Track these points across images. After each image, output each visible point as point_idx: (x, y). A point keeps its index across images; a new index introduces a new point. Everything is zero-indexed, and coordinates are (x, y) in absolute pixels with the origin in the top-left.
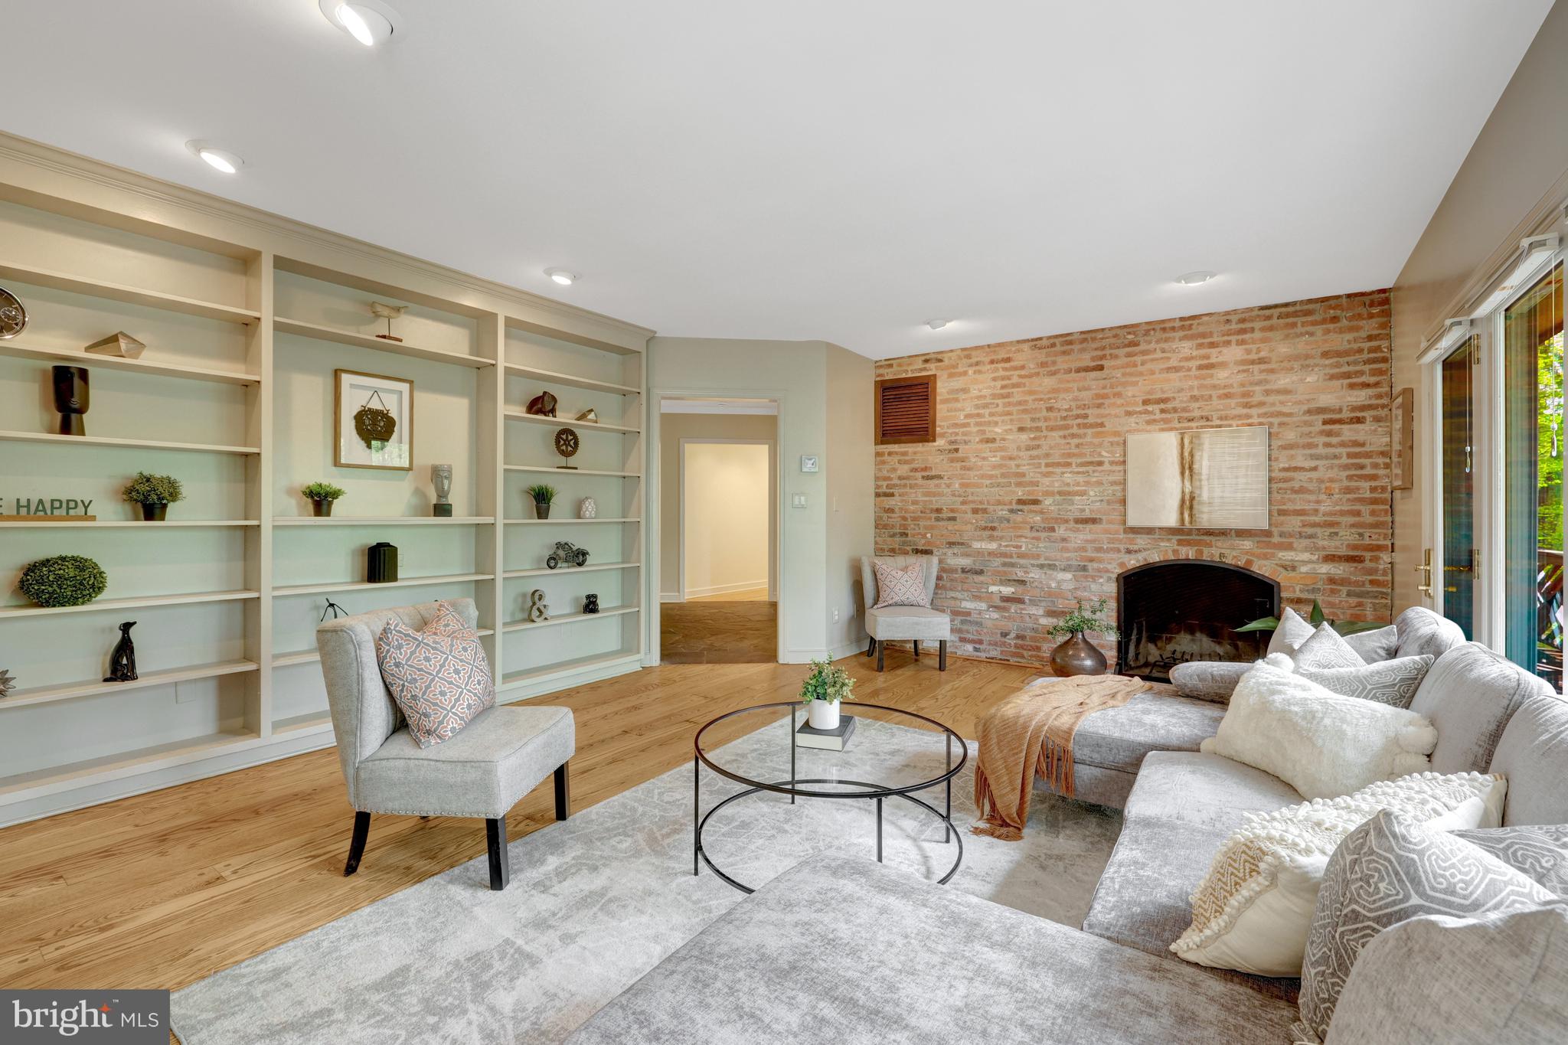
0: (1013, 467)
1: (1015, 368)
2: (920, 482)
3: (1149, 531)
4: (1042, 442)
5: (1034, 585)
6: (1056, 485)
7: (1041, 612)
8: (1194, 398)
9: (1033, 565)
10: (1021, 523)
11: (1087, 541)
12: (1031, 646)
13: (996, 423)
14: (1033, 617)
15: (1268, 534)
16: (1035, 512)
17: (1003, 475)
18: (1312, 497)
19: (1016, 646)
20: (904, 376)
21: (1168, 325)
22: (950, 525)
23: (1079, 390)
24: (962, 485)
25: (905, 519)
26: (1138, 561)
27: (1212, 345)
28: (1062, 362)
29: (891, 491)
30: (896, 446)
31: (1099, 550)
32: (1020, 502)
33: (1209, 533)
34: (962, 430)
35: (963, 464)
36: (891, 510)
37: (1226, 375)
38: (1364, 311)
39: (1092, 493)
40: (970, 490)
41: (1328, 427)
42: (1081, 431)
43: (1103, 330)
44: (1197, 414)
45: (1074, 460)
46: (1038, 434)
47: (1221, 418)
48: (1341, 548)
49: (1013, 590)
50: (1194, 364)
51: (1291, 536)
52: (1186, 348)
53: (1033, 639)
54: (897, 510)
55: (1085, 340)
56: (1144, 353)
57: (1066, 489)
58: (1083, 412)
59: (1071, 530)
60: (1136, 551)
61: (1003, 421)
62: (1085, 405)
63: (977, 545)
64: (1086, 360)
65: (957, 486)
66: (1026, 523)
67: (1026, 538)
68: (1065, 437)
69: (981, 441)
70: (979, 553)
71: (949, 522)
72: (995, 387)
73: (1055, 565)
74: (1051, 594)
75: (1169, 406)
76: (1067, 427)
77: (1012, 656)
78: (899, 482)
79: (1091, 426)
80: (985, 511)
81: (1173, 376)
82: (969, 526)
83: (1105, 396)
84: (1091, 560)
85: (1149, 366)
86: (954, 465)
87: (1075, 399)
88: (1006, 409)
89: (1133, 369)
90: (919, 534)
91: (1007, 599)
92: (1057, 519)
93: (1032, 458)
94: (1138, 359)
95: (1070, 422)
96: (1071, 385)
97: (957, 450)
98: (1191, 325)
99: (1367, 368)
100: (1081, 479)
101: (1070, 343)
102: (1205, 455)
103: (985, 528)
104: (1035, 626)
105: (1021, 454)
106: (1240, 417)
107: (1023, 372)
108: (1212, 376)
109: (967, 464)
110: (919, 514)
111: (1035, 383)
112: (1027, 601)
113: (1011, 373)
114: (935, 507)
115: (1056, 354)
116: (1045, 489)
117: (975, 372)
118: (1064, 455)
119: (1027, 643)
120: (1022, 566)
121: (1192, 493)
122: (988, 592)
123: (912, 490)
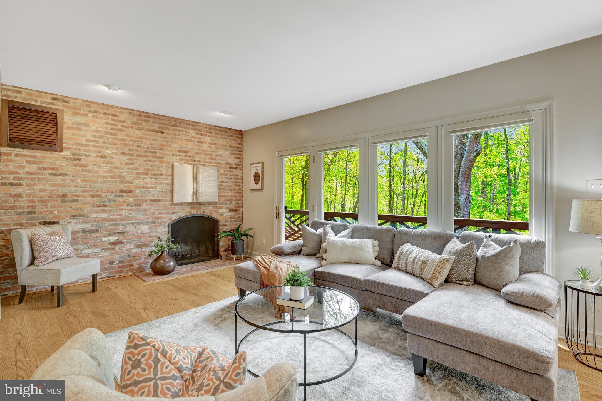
0: (118, 173)
1: (120, 121)
2: (48, 177)
3: (180, 204)
4: (134, 162)
5: (129, 234)
6: (141, 183)
7: (133, 246)
8: (196, 153)
9: (129, 224)
10: (122, 202)
11: (156, 210)
12: (127, 265)
13: (108, 148)
14: (128, 250)
15: (216, 203)
16: (131, 196)
17: (111, 177)
18: (226, 191)
19: (119, 267)
20: (33, 103)
21: (187, 122)
22: (74, 205)
23: (153, 140)
24: (83, 181)
25: (32, 201)
26: (176, 217)
27: (202, 135)
28: (144, 125)
29: (19, 182)
30: (25, 150)
31: (161, 213)
32: (122, 191)
33: (200, 204)
34: (83, 148)
35: (84, 168)
36: (19, 196)
37: (205, 147)
38: (238, 135)
39: (158, 188)
40: (88, 184)
41: (230, 169)
42: (153, 159)
43: (163, 116)
44: (197, 159)
45: (150, 172)
46: (132, 157)
47: (204, 162)
48: (232, 207)
50: (196, 140)
51: (222, 204)
52: (194, 133)
53: (129, 261)
54: (24, 196)
55: (155, 118)
56: (180, 131)
57: (147, 185)
58: (154, 150)
59: (148, 205)
60: (176, 213)
62: (155, 147)
63: (94, 216)
64: (156, 127)
65: (79, 181)
66: (125, 202)
67: (125, 210)
68: (145, 161)
69: (97, 156)
70: (95, 220)
71: (73, 203)
72: (107, 128)
73: (141, 222)
74: (139, 237)
75: (188, 154)
76: (147, 156)
77: (116, 273)
79: (159, 157)
80: (99, 196)
81: (190, 143)
82: (88, 205)
83: (164, 145)
84: (157, 218)
85: (181, 137)
86: (78, 168)
87: (151, 144)
88: (114, 141)
89: (175, 137)
90: (46, 211)
91: (114, 243)
92: (141, 200)
93: (128, 169)
94: (177, 132)
95: (148, 154)
96: (149, 137)
97: (79, 160)
98: (195, 125)
99: (238, 153)
100: (153, 181)
101: (149, 117)
102: (201, 175)
103: (100, 206)
104: (130, 254)
105: (123, 166)
106: (209, 162)
107: (124, 124)
108: (201, 146)
109: (87, 169)
110: (47, 198)
111: (131, 131)
112: (125, 242)
113: (117, 123)
114: (61, 193)
115: (142, 120)
116: (135, 185)
117: (93, 116)
118: (145, 169)
119: (125, 264)
120: (122, 225)
121: (196, 189)
122: (101, 242)
123: (39, 182)
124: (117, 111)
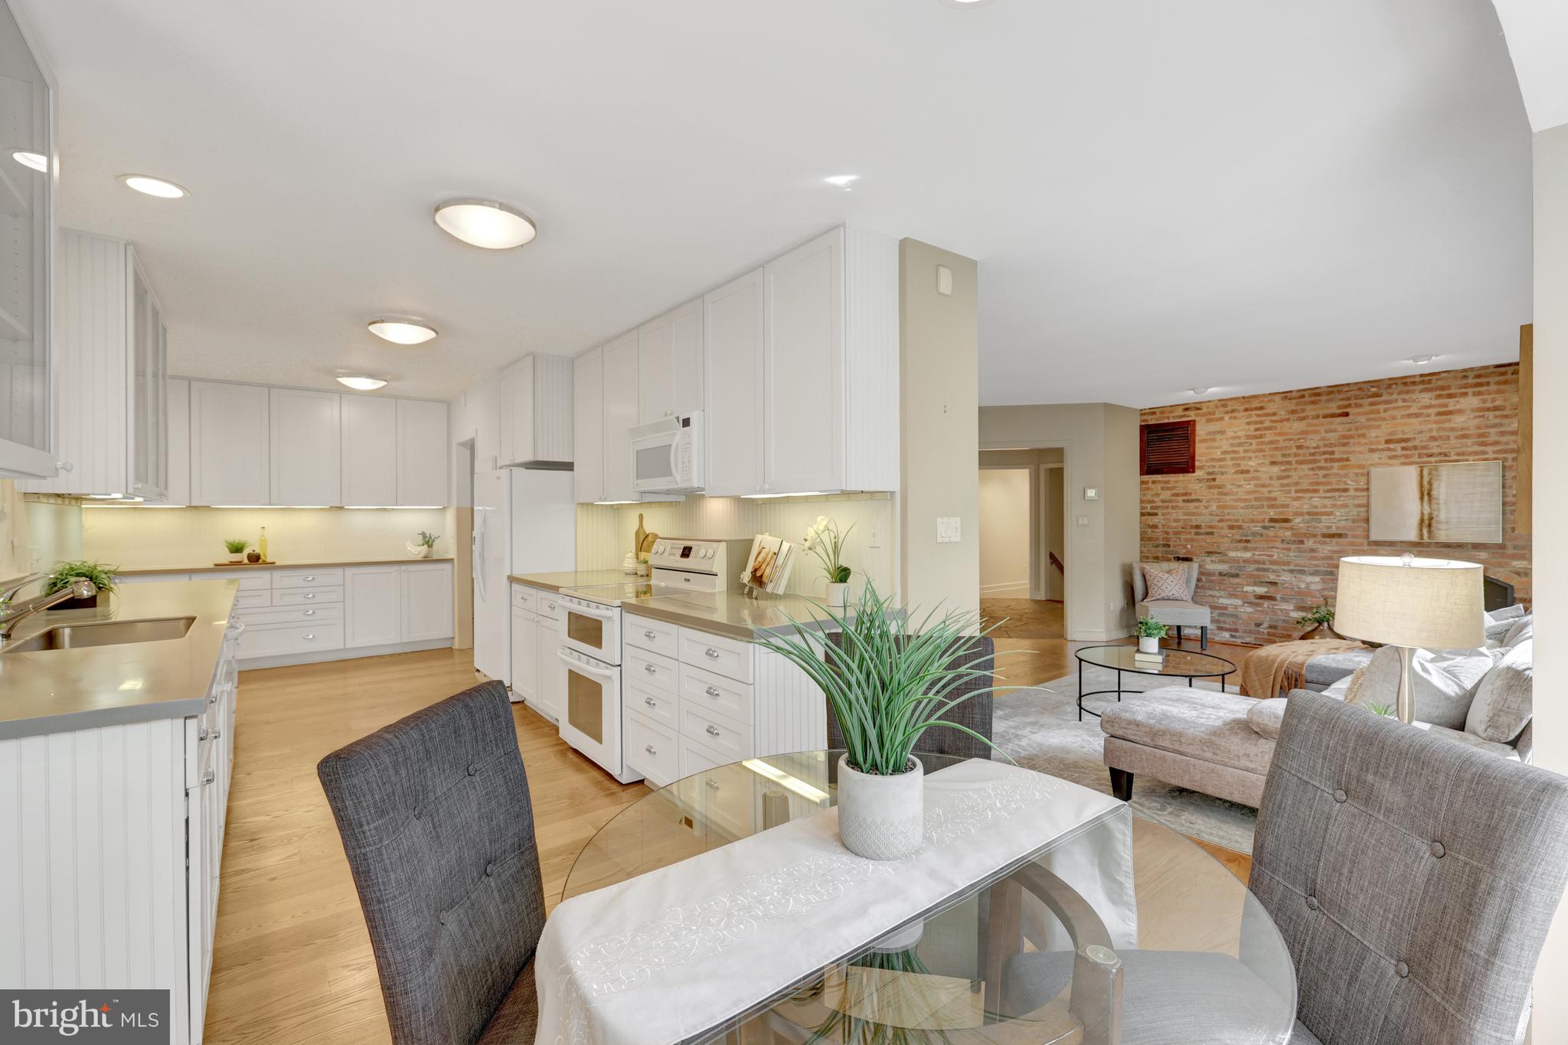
0: (1266, 493)
1: (1268, 415)
2: (1181, 504)
3: (1392, 544)
4: (1292, 473)
5: (1284, 586)
6: (1305, 507)
7: (1291, 607)
8: (1433, 439)
9: (1284, 570)
10: (1273, 537)
11: (1334, 552)
12: (1283, 635)
13: (1250, 458)
14: (1284, 611)
15: (1503, 547)
16: (1287, 528)
17: (1256, 499)
19: (1269, 634)
20: (1166, 421)
21: (1408, 380)
22: (1209, 539)
23: (1326, 432)
24: (1219, 507)
25: (1167, 533)
27: (1450, 396)
28: (1310, 410)
29: (1155, 511)
30: (1160, 476)
32: (1272, 520)
33: (1448, 546)
34: (1219, 463)
35: (1220, 490)
36: (1155, 526)
37: (1463, 420)
39: (1338, 514)
40: (1226, 511)
42: (1328, 465)
43: (1348, 384)
44: (1435, 450)
45: (1321, 487)
46: (1288, 467)
47: (1458, 454)
49: (1265, 589)
50: (1432, 411)
52: (1426, 398)
53: (1284, 629)
54: (1160, 526)
55: (1331, 393)
56: (1386, 402)
57: (1315, 510)
58: (1329, 449)
59: (1319, 542)
61: (1256, 457)
62: (1331, 444)
63: (1232, 554)
64: (1333, 408)
65: (1214, 508)
66: (1276, 537)
67: (1277, 548)
68: (1313, 469)
69: (1237, 472)
70: (1234, 560)
71: (1208, 536)
72: (1249, 430)
73: (1304, 571)
74: (1301, 593)
75: (1410, 444)
76: (1315, 461)
77: (1265, 643)
78: (1161, 504)
79: (1338, 460)
80: (1240, 527)
81: (1415, 420)
82: (1226, 539)
83: (1351, 437)
85: (1391, 413)
86: (1211, 491)
87: (1323, 439)
88: (1259, 447)
89: (1376, 416)
90: (1181, 545)
91: (1261, 597)
92: (1306, 534)
93: (1283, 485)
94: (1382, 407)
95: (1317, 457)
96: (1318, 428)
97: (1214, 480)
98: (1431, 380)
100: (1328, 502)
101: (1318, 394)
102: (1443, 485)
103: (1240, 541)
104: (1286, 619)
105: (1273, 482)
106: (1476, 453)
107: (1274, 418)
108: (1449, 421)
109: (1224, 490)
110: (1180, 529)
111: (1286, 427)
112: (1279, 599)
113: (1264, 418)
114: (1194, 524)
115: (1305, 403)
116: (1295, 510)
117: (1230, 418)
118: (1312, 484)
119: (1278, 632)
120: (1273, 571)
121: (1430, 514)
122: (1243, 591)
123: (1173, 511)
124: (1262, 402)
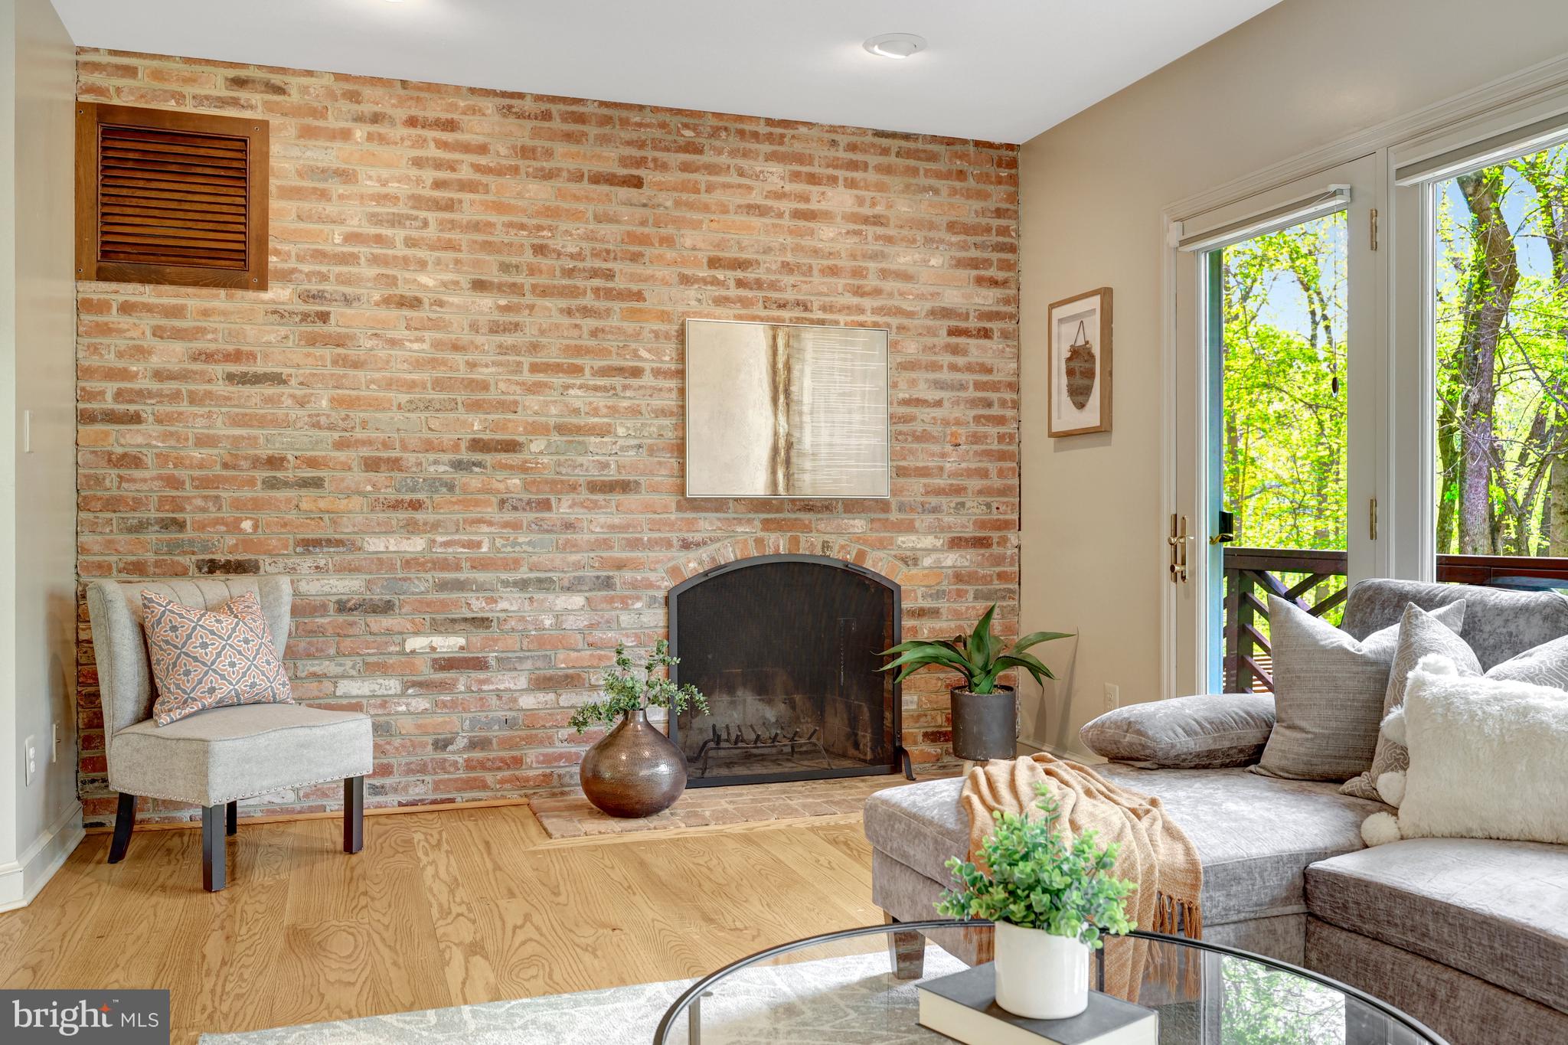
0: (462, 367)
1: (466, 148)
2: (221, 388)
3: (718, 505)
4: (522, 318)
5: (507, 627)
6: (553, 410)
7: (522, 682)
8: (788, 269)
9: (506, 584)
10: (479, 491)
11: (612, 528)
12: (502, 760)
13: (422, 265)
14: (506, 696)
15: (883, 505)
16: (511, 467)
17: (438, 384)
18: (935, 448)
19: (470, 766)
20: (171, 106)
21: (748, 127)
22: (307, 499)
23: (598, 219)
24: (336, 402)
25: (174, 483)
26: (701, 562)
27: (813, 179)
28: (564, 156)
29: (132, 408)
30: (148, 288)
31: (634, 544)
32: (477, 445)
33: (808, 506)
34: (338, 269)
35: (340, 350)
36: (133, 461)
37: (831, 235)
38: (992, 170)
39: (621, 431)
40: (358, 415)
41: (954, 340)
42: (601, 304)
43: (641, 108)
44: (789, 295)
45: (586, 362)
46: (515, 300)
47: (824, 308)
48: (964, 524)
49: (461, 641)
50: (786, 206)
51: (912, 510)
52: (775, 175)
53: (507, 743)
54: (149, 460)
55: (606, 121)
56: (712, 169)
57: (574, 420)
58: (604, 266)
59: (582, 505)
60: (698, 545)
61: (438, 262)
62: (608, 252)
63: (376, 544)
64: (609, 160)
65: (324, 403)
66: (487, 490)
67: (490, 524)
68: (569, 312)
69: (387, 301)
70: (381, 562)
71: (303, 492)
72: (419, 181)
73: (551, 580)
74: (546, 642)
75: (750, 275)
76: (574, 292)
77: (459, 790)
78: (155, 386)
79: (623, 296)
80: (395, 464)
81: (756, 221)
82: (356, 502)
83: (644, 240)
84: (620, 566)
85: (718, 195)
86: (318, 351)
87: (590, 237)
89: (693, 197)
90: (217, 522)
91: (450, 664)
92: (554, 482)
93: (503, 350)
94: (702, 178)
95: (580, 283)
96: (581, 207)
97: (324, 317)
98: (782, 136)
99: (995, 256)
100: (601, 401)
101: (581, 119)
102: (808, 370)
103: (396, 506)
104: (510, 714)
105: (480, 339)
106: (848, 309)
107: (483, 160)
108: (812, 233)
109: (351, 353)
110: (218, 470)
111: (509, 188)
112: (493, 663)
113: (457, 156)
114: (264, 453)
115: (553, 136)
116: (530, 419)
117: (370, 137)
118: (567, 350)
119: (492, 755)
120: (481, 588)
121: (788, 435)
122: (403, 653)
123: (195, 409)
124: (453, 107)
